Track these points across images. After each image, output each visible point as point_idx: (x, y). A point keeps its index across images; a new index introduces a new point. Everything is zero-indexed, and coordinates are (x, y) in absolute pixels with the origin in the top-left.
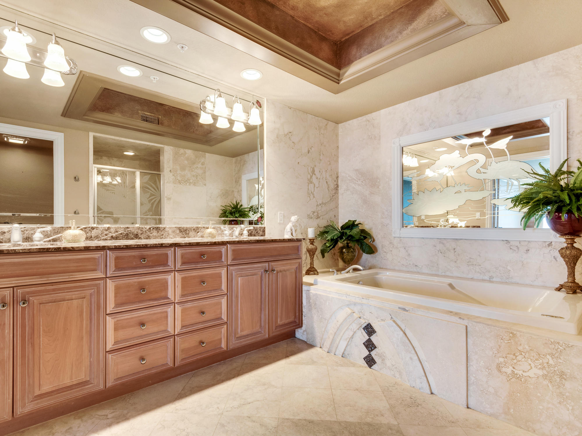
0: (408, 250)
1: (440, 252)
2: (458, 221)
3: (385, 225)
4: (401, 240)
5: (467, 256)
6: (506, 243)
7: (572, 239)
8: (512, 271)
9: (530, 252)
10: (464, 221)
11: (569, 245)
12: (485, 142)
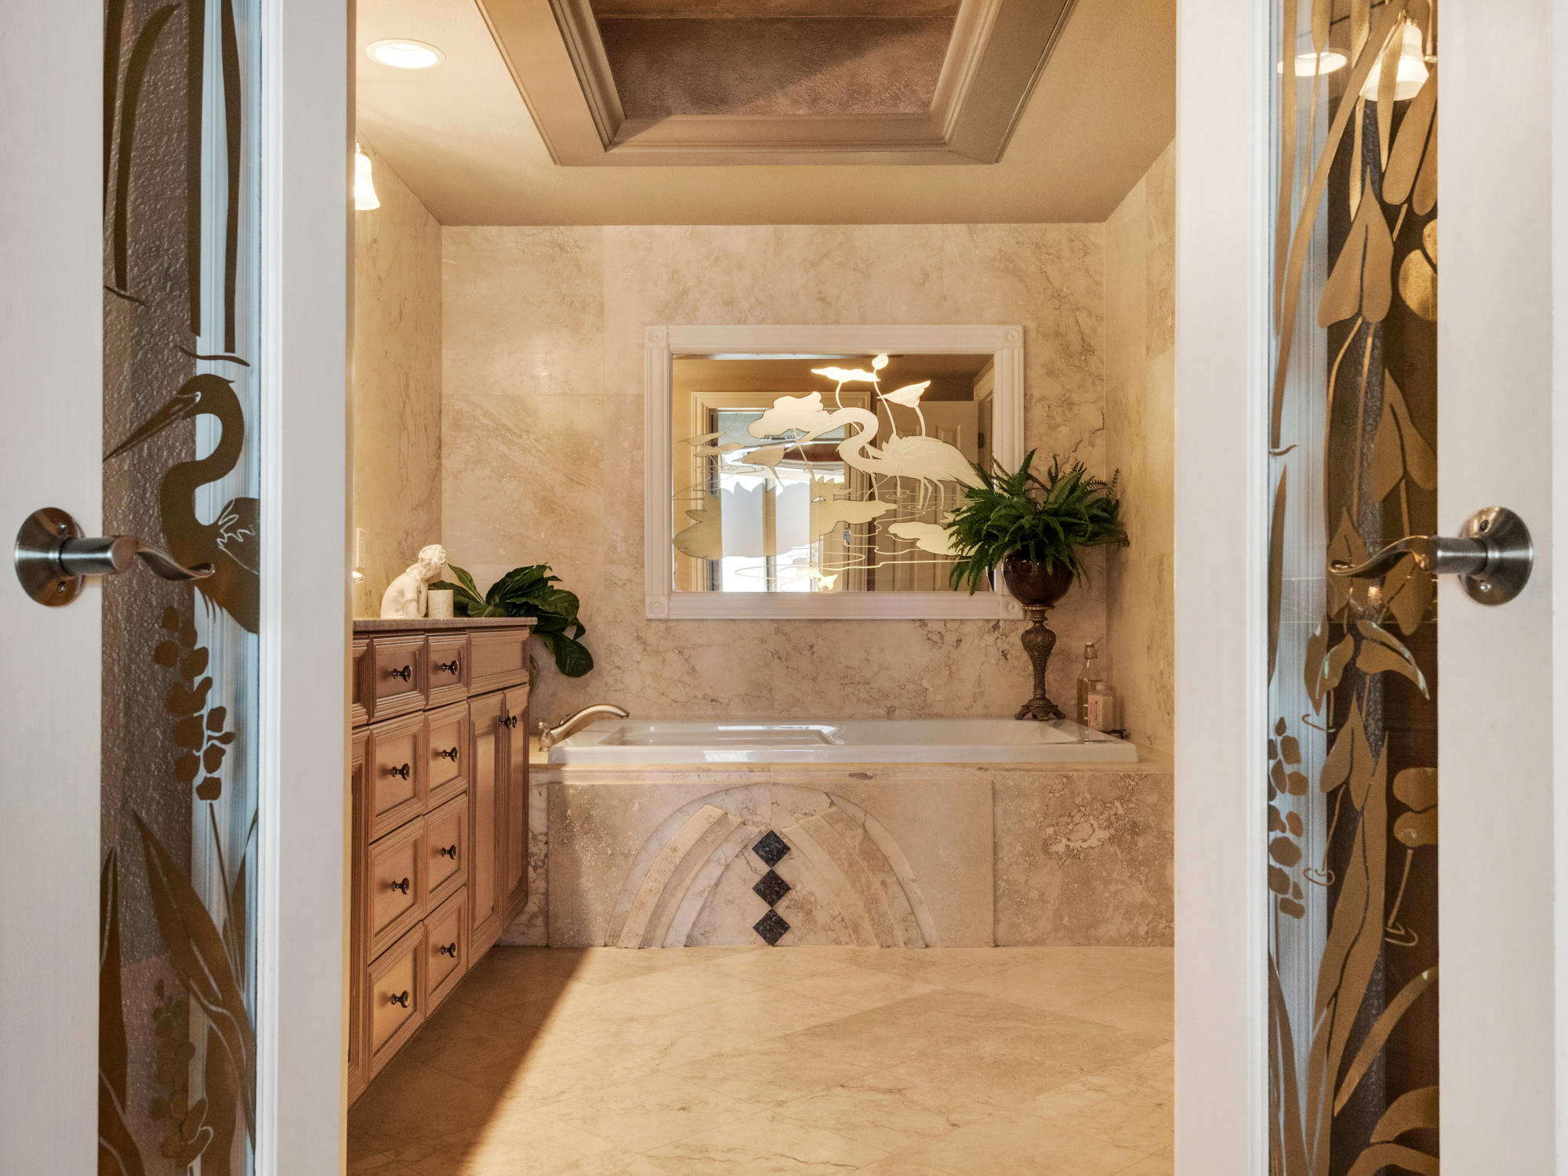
0: (690, 656)
1: (776, 657)
2: (820, 576)
3: (620, 584)
4: (668, 629)
5: (841, 663)
6: (920, 627)
7: (1042, 612)
8: (931, 689)
9: (963, 644)
10: (831, 573)
11: (1037, 625)
12: (877, 383)
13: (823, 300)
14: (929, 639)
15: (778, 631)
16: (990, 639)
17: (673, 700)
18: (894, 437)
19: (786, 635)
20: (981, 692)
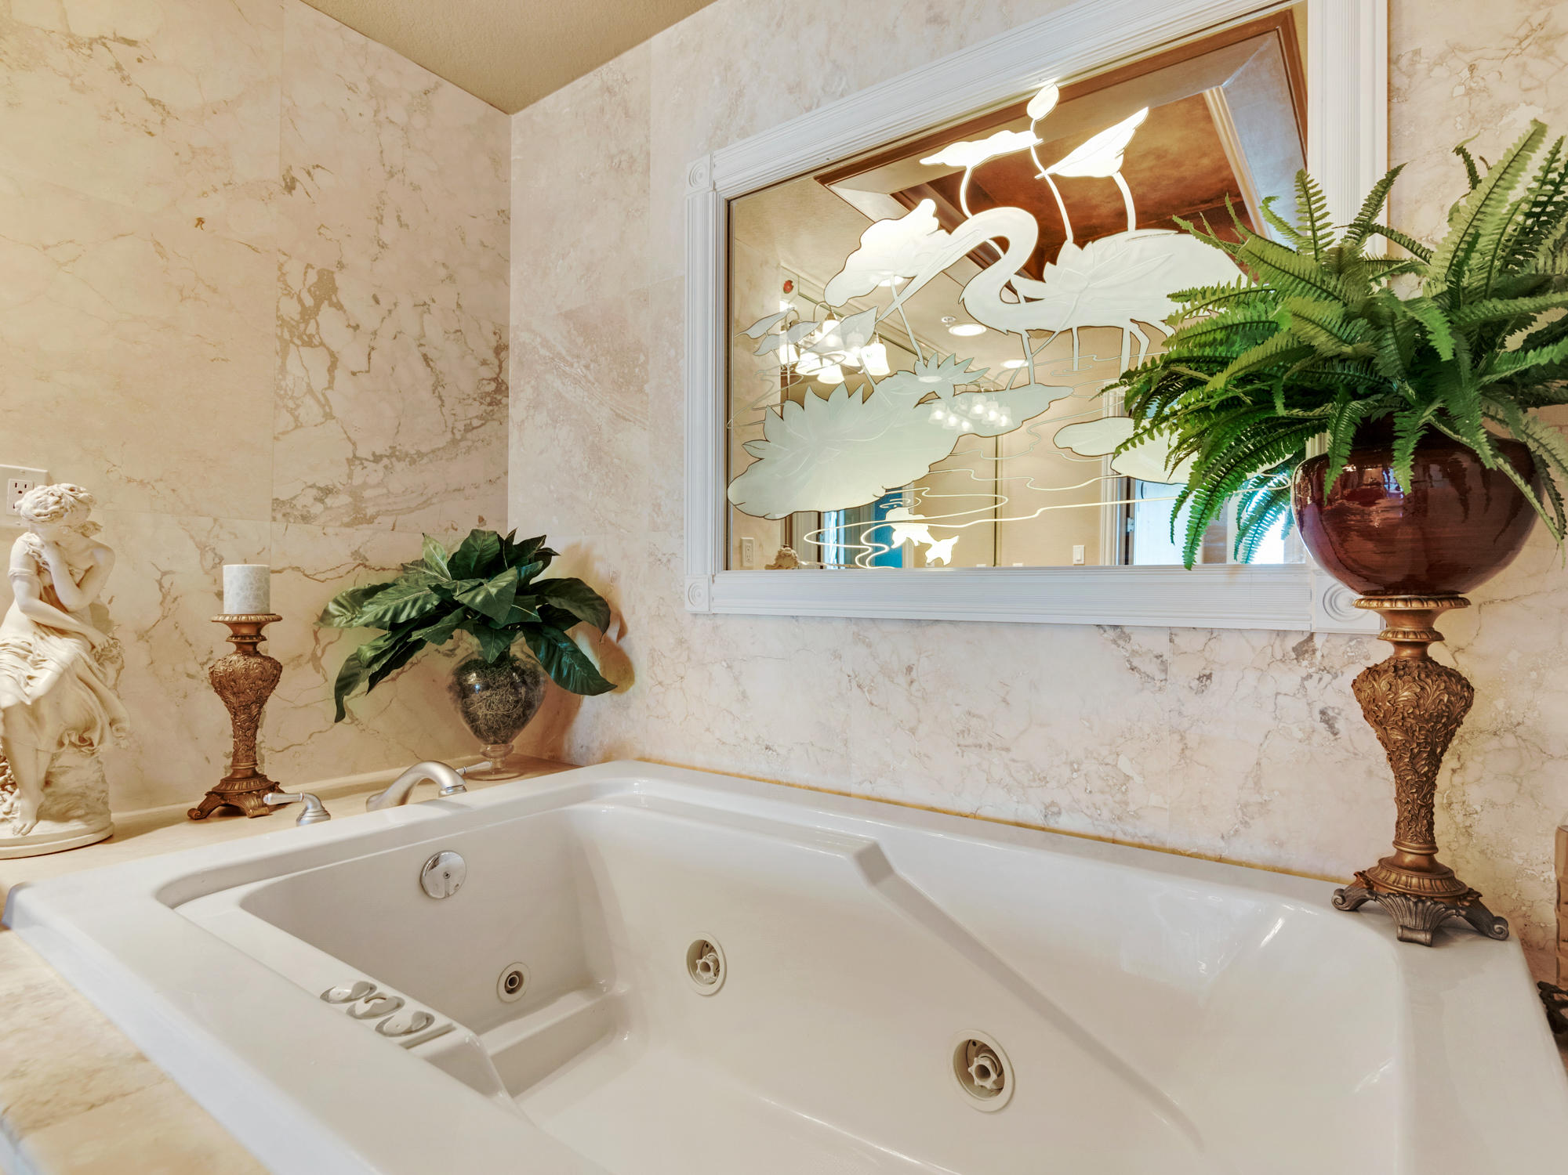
0: (741, 673)
1: (854, 684)
2: (927, 538)
4: (715, 628)
5: (957, 705)
6: (1114, 642)
7: (1426, 617)
8: (1138, 779)
9: (1214, 685)
10: (948, 534)
11: (1407, 653)
12: (1036, 145)
14: (1133, 668)
16: (1289, 678)
17: (720, 740)
18: (1069, 244)
19: (869, 646)
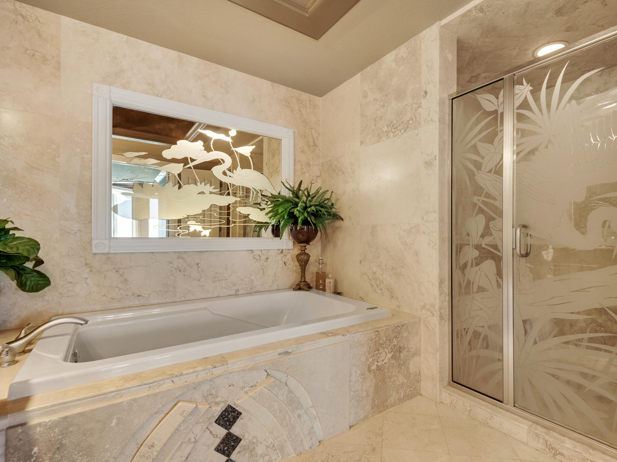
0: (124, 273)
1: (178, 270)
2: (202, 230)
3: (73, 232)
4: (108, 258)
5: (213, 271)
6: (251, 253)
7: (305, 246)
8: (255, 280)
9: (269, 260)
10: (208, 229)
11: (303, 251)
12: (231, 142)
13: (204, 96)
14: (254, 258)
15: (179, 257)
16: (279, 257)
17: (111, 298)
18: (239, 168)
19: (184, 259)
20: (276, 280)
